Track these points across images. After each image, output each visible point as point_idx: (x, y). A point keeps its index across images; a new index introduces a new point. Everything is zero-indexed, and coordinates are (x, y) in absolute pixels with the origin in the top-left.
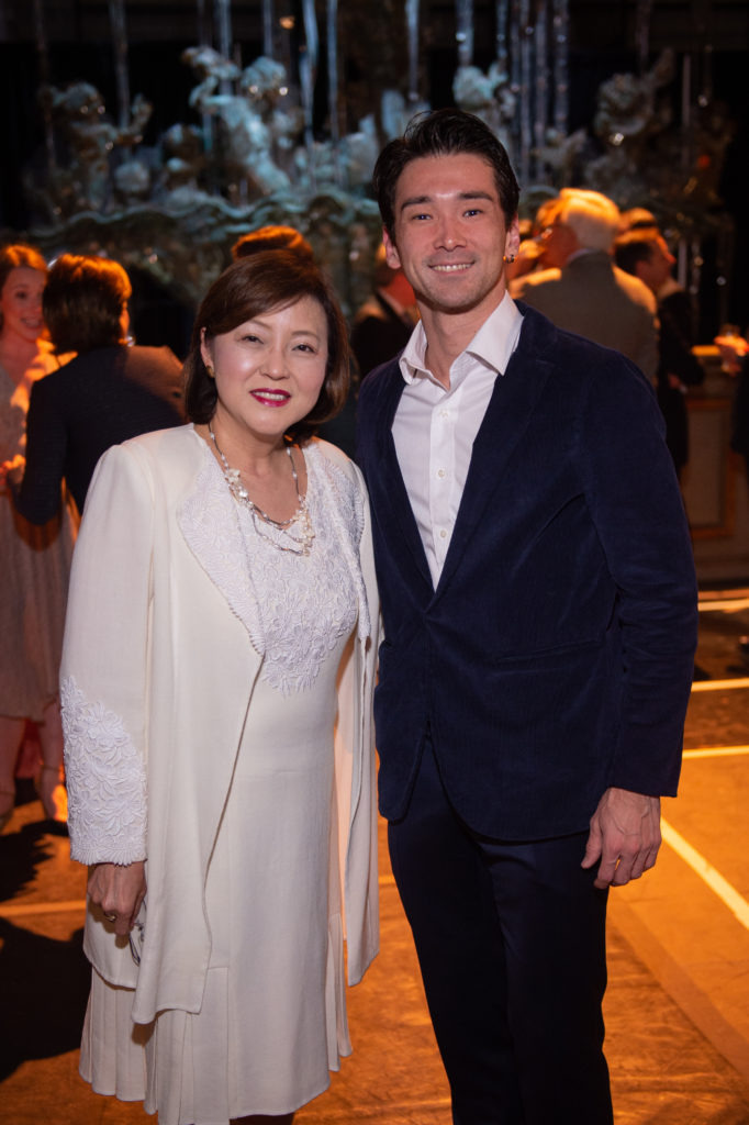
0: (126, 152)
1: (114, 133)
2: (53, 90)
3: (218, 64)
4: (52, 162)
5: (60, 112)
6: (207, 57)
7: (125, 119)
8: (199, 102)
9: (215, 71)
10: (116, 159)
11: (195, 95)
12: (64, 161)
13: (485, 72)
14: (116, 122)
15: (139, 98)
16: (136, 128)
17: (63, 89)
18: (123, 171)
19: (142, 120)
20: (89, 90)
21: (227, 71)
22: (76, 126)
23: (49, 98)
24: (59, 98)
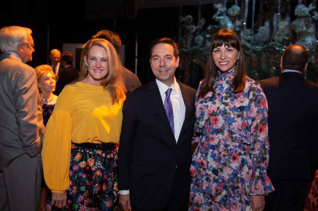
0: (198, 33)
1: (195, 28)
2: (182, 17)
3: (221, 8)
4: (180, 36)
5: (183, 22)
6: (218, 6)
7: (199, 24)
8: (215, 18)
9: (220, 9)
10: (195, 34)
11: (214, 16)
12: (183, 35)
13: (307, 6)
14: (196, 25)
15: (203, 18)
16: (201, 26)
17: (184, 17)
18: (197, 38)
19: (203, 24)
20: (190, 16)
21: (224, 9)
22: (186, 26)
23: (180, 19)
24: (183, 19)
